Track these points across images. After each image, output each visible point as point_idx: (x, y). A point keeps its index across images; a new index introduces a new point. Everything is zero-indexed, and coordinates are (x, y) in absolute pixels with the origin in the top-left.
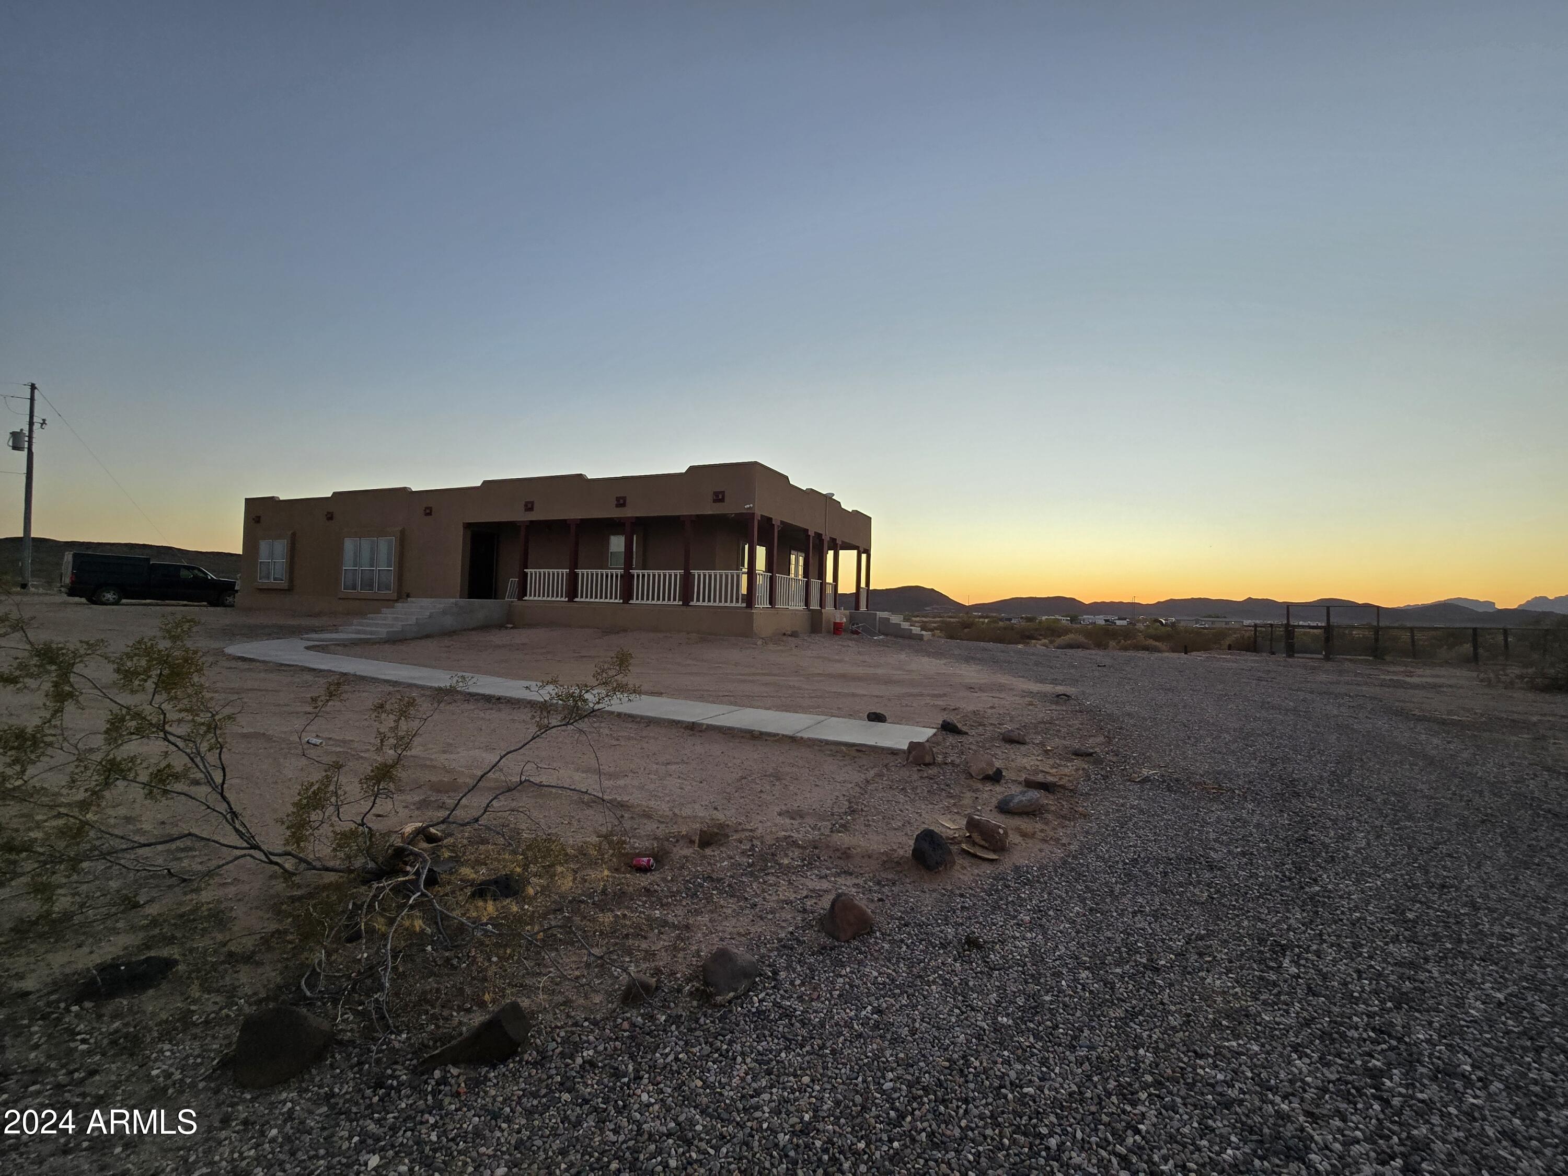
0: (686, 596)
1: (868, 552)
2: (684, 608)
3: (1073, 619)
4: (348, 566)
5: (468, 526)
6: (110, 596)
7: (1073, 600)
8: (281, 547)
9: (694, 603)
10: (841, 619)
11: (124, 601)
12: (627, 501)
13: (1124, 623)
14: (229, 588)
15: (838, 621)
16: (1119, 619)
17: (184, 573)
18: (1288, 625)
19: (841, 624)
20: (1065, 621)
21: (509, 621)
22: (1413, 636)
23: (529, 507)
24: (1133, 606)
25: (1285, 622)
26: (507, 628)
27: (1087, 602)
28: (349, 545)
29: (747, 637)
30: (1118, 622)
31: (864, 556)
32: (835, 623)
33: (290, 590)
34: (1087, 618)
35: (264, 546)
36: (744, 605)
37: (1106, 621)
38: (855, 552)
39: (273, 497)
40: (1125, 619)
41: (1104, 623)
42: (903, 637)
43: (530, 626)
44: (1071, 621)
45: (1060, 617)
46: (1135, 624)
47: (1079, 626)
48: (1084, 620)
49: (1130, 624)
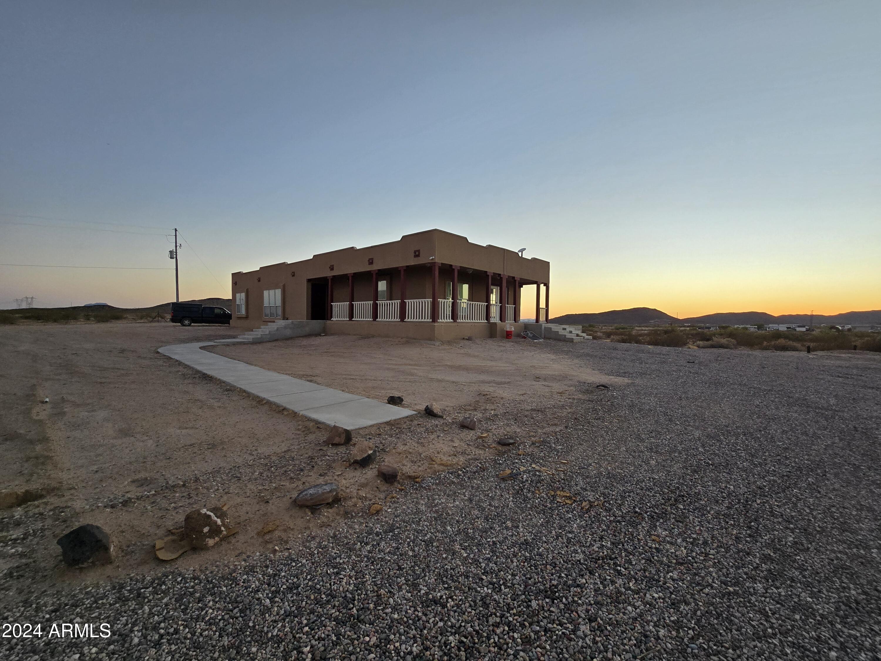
0: (403, 315)
1: (547, 285)
2: (401, 323)
3: (760, 327)
4: (266, 304)
5: (309, 280)
6: (187, 322)
7: (765, 314)
8: (243, 295)
9: (406, 320)
10: (510, 328)
11: (192, 324)
12: (374, 261)
13: (804, 329)
14: (229, 317)
15: (508, 330)
16: (799, 327)
17: (217, 311)
19: (511, 332)
20: (752, 329)
21: (324, 332)
23: (332, 268)
24: (812, 318)
26: (321, 336)
27: (776, 315)
28: (266, 293)
29: (432, 340)
30: (798, 329)
31: (543, 288)
32: (507, 331)
33: (247, 317)
34: (774, 327)
35: (238, 295)
36: (431, 320)
37: (788, 328)
38: (536, 285)
39: (240, 272)
40: (804, 327)
41: (786, 329)
42: (560, 340)
43: (332, 334)
44: (758, 328)
45: (749, 326)
46: (813, 330)
47: (763, 332)
48: (769, 328)
49: (807, 330)
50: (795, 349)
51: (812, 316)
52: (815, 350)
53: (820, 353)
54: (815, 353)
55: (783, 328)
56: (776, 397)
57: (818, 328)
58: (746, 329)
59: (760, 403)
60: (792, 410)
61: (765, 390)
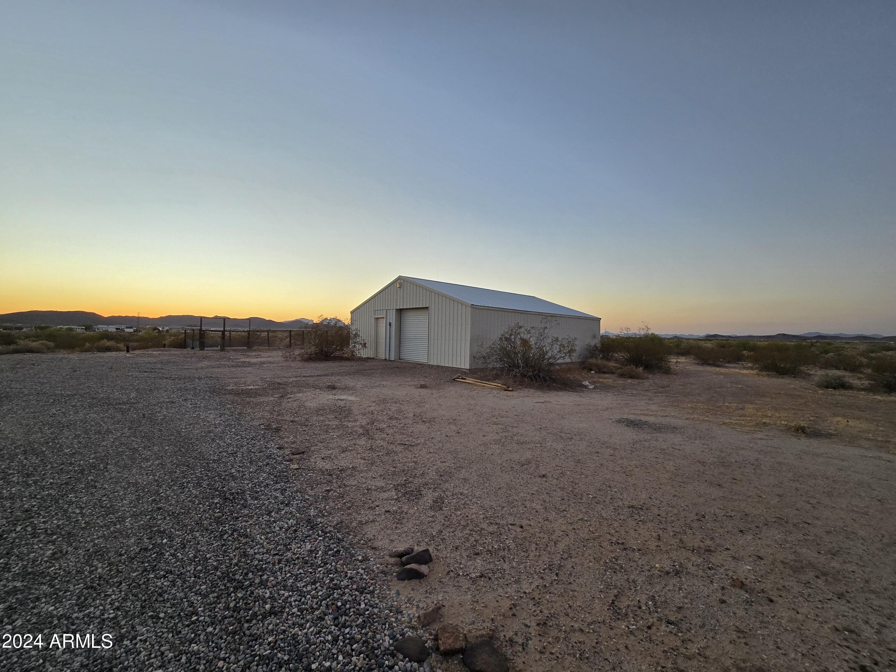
3: (88, 328)
7: (93, 314)
13: (131, 330)
16: (127, 328)
18: (201, 330)
20: (79, 330)
22: (230, 334)
24: (138, 320)
25: (199, 328)
27: (106, 315)
30: (126, 330)
34: (102, 328)
37: (117, 329)
40: (131, 328)
41: (115, 330)
44: (86, 329)
45: (76, 327)
46: (140, 331)
47: (91, 333)
48: (98, 329)
49: (134, 331)
50: (118, 350)
51: (139, 318)
52: (134, 349)
53: (137, 352)
54: (133, 352)
55: (112, 329)
56: (79, 401)
57: (144, 329)
58: (71, 330)
59: (57, 411)
60: (92, 411)
61: (68, 395)
